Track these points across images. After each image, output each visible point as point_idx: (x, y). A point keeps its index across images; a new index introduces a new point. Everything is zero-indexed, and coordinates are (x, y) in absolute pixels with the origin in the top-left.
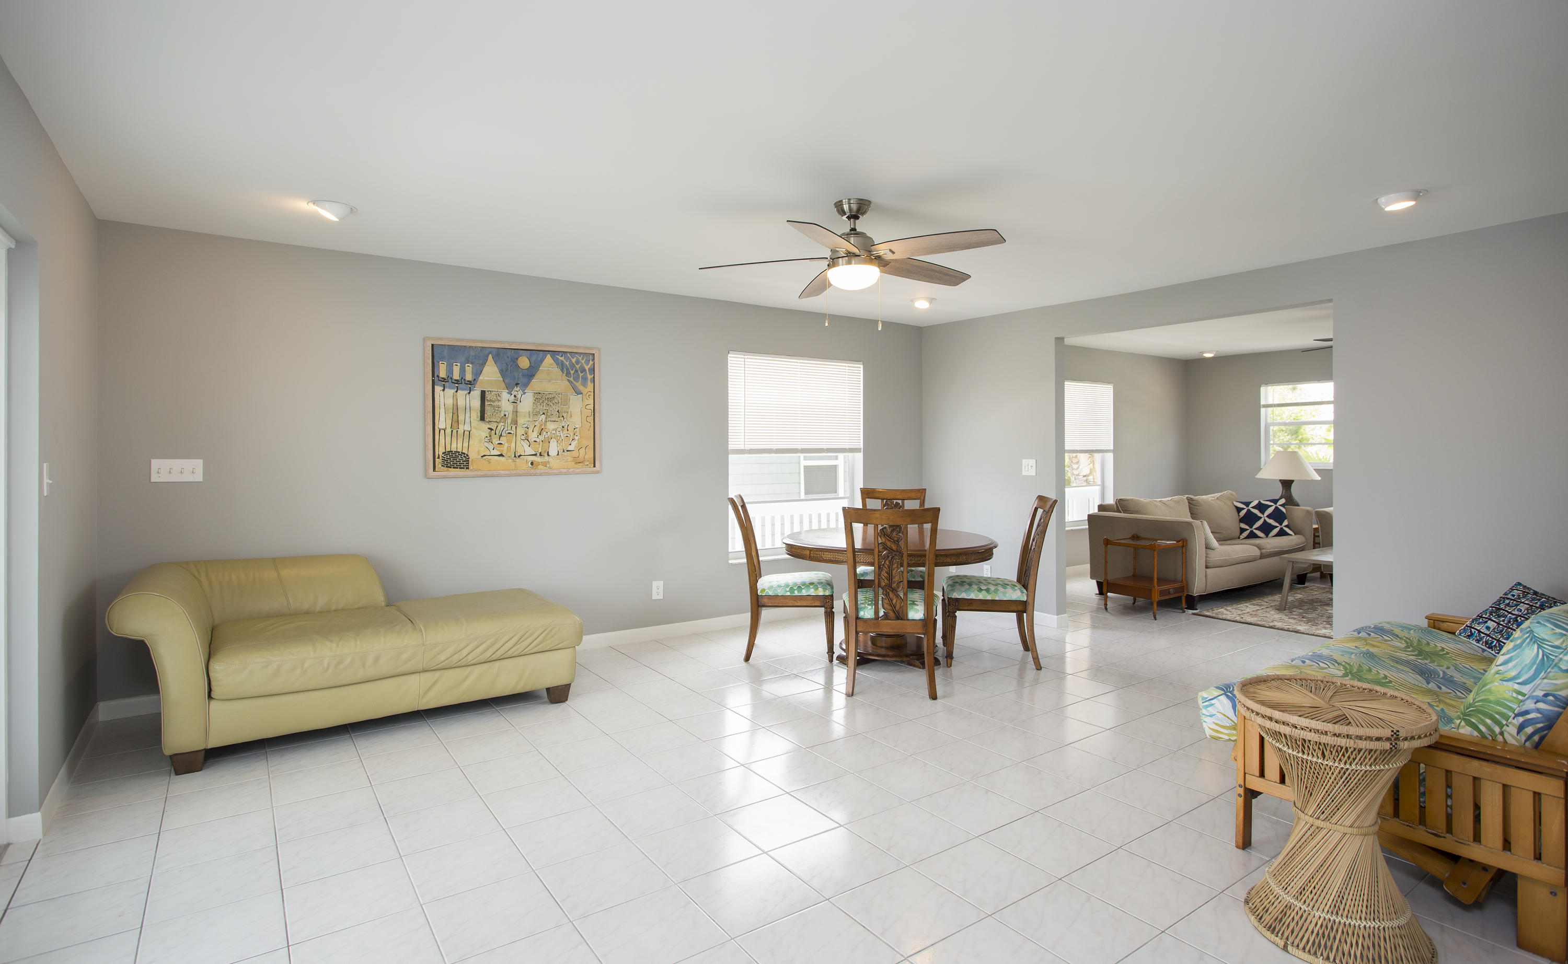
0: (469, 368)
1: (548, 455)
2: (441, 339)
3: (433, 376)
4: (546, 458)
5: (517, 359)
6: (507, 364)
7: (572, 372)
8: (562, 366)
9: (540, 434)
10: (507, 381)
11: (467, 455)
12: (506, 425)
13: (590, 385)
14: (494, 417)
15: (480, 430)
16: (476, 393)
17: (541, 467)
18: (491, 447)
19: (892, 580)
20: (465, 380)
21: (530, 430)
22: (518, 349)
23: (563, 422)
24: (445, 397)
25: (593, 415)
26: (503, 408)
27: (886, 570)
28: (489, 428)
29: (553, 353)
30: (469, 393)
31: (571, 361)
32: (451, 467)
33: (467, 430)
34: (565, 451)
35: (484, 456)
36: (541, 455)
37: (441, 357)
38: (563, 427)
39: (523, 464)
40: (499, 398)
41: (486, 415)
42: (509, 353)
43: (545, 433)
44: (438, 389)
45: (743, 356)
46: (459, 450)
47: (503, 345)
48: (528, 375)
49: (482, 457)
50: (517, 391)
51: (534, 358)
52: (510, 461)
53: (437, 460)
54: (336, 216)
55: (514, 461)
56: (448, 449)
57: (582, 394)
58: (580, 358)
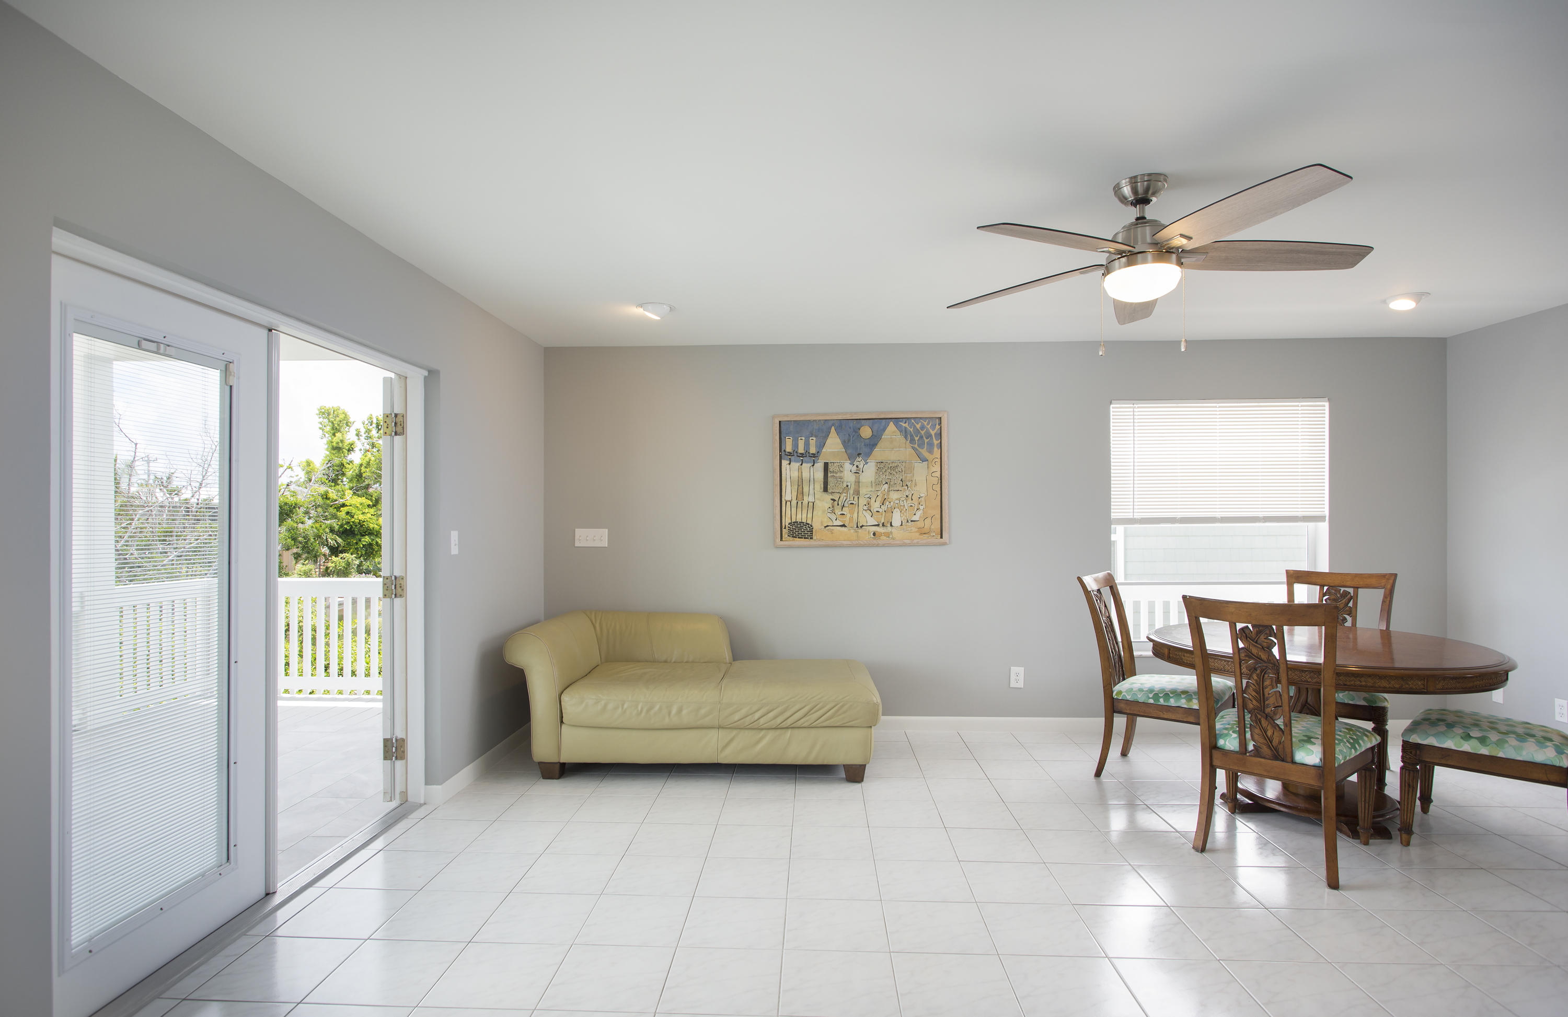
0: (813, 442)
1: (891, 525)
2: (787, 415)
3: (780, 451)
4: (889, 529)
5: (859, 429)
6: (849, 435)
7: (917, 439)
8: (905, 433)
9: (883, 504)
10: (849, 452)
11: (811, 526)
12: (849, 496)
13: (937, 452)
14: (837, 488)
15: (823, 501)
16: (820, 466)
17: (883, 538)
18: (834, 517)
19: (1264, 702)
20: (809, 453)
21: (873, 500)
22: (860, 419)
23: (907, 491)
24: (791, 470)
25: (939, 482)
26: (845, 479)
27: (1254, 687)
28: (832, 499)
29: (896, 420)
30: (813, 465)
31: (915, 426)
32: (796, 537)
33: (811, 501)
34: (910, 521)
35: (827, 526)
36: (883, 525)
37: (787, 432)
38: (907, 496)
39: (866, 535)
40: (841, 469)
41: (829, 486)
42: (851, 424)
43: (887, 503)
44: (785, 463)
45: (1132, 405)
46: (804, 521)
47: (845, 416)
48: (870, 445)
49: (825, 527)
50: (860, 462)
51: (875, 428)
52: (852, 531)
53: (783, 530)
54: (658, 316)
55: (856, 532)
56: (794, 520)
57: (928, 461)
58: (925, 423)
